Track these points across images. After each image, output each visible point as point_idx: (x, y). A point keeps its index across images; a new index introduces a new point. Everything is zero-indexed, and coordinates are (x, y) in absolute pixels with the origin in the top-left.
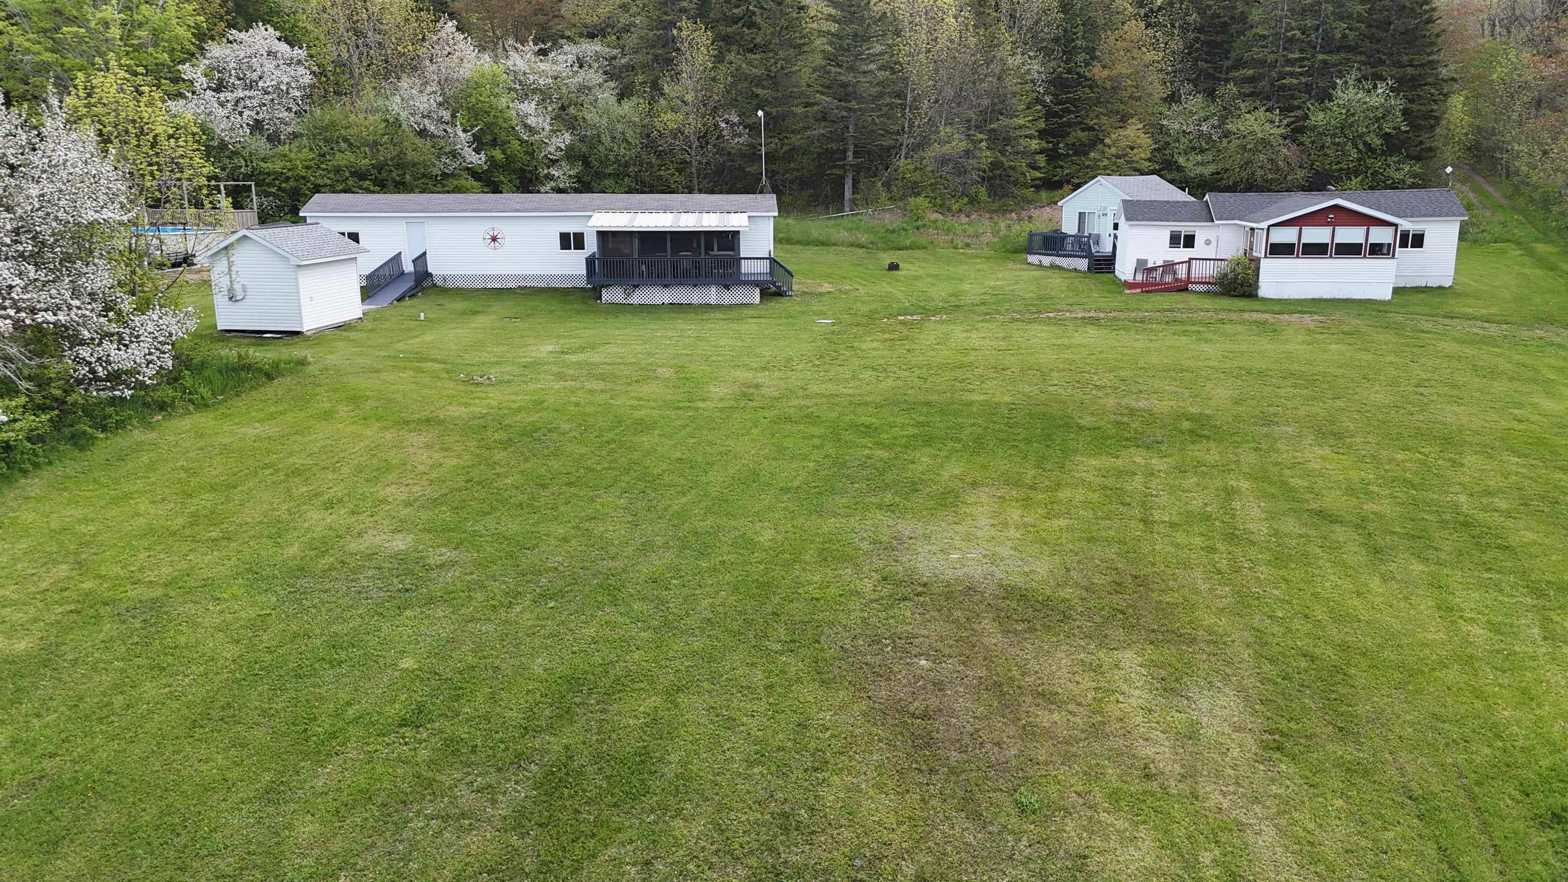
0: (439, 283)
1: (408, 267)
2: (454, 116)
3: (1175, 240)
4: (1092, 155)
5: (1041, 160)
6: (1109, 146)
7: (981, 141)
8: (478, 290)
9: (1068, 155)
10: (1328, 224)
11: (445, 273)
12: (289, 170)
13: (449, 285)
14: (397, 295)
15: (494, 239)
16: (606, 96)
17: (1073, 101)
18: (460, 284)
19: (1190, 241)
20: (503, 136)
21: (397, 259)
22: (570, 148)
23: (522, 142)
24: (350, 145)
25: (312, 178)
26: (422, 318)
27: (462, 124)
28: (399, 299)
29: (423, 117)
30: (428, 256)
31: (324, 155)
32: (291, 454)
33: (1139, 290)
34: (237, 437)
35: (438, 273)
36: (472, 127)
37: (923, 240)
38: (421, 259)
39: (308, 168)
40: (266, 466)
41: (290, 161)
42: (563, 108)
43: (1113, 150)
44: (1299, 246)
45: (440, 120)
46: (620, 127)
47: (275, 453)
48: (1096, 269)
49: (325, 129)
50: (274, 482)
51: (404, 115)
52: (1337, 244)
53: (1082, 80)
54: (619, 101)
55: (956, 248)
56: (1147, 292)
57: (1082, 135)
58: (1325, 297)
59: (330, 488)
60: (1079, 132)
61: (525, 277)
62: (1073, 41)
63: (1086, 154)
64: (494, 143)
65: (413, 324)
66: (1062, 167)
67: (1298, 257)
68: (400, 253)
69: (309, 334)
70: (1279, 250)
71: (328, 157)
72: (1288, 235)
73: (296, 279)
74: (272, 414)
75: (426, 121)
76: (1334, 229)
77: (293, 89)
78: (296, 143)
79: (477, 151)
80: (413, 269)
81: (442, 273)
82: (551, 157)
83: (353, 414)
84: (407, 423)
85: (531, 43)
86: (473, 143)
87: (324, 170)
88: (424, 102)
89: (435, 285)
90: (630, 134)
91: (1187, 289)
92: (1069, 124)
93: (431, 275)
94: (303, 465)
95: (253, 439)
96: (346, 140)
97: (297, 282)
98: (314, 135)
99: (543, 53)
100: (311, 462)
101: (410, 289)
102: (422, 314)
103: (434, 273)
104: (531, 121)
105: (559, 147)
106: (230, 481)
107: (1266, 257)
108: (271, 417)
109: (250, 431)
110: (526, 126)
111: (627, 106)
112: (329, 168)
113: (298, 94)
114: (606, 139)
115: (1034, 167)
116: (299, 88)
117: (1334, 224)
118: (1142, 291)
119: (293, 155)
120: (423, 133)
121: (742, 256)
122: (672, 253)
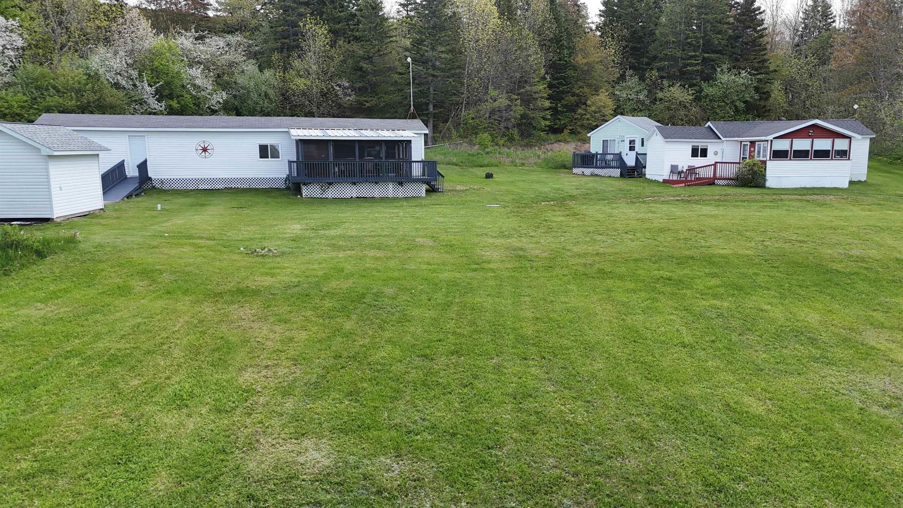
0: (157, 186)
1: (132, 171)
2: (140, 75)
3: (695, 153)
4: (580, 111)
5: (548, 114)
6: (590, 106)
7: (516, 100)
8: (191, 190)
9: (564, 112)
10: (809, 137)
11: (163, 177)
12: (6, 109)
13: (166, 187)
14: (126, 194)
15: (205, 150)
16: (251, 67)
17: (564, 78)
18: (175, 186)
19: (704, 153)
20: (178, 91)
21: (121, 166)
22: (226, 102)
23: (193, 97)
24: (58, 91)
25: (26, 115)
26: (159, 208)
27: (147, 80)
28: (129, 196)
29: (117, 74)
30: (148, 163)
31: (35, 99)
32: (98, 336)
33: (683, 185)
34: (20, 320)
35: (156, 177)
36: (155, 83)
37: (493, 161)
38: (143, 167)
39: (22, 107)
40: (70, 354)
41: (7, 102)
42: (219, 76)
43: (593, 108)
44: (791, 152)
45: (130, 78)
46: (264, 88)
47: (76, 337)
48: (628, 175)
49: (36, 80)
50: (89, 376)
51: (101, 71)
52: (814, 150)
53: (568, 65)
54: (261, 71)
55: (516, 166)
56: (689, 185)
57: (573, 99)
58: (807, 186)
59: (168, 378)
60: (570, 97)
61: (231, 180)
62: (561, 41)
63: (574, 111)
64: (170, 97)
65: (153, 213)
66: (559, 119)
67: (790, 159)
68: (124, 161)
69: (58, 220)
70: (779, 155)
71: (39, 99)
72: (783, 145)
73: (47, 169)
74: (54, 292)
75: (119, 77)
76: (813, 140)
77: (8, 49)
78: (11, 90)
79: (159, 100)
80: (137, 174)
81: (160, 177)
82: (213, 108)
83: (151, 288)
84: (220, 294)
85: (193, 30)
86: (156, 94)
87: (36, 109)
88: (117, 63)
89: (154, 187)
90: (271, 92)
91: (714, 184)
92: (563, 92)
93: (150, 179)
94: (119, 350)
95: (42, 321)
96: (54, 87)
97: (48, 172)
98: (27, 85)
99: (201, 38)
100: (128, 346)
101: (135, 190)
102: (159, 205)
103: (153, 177)
104: (198, 82)
105: (218, 102)
106: (25, 378)
107: (770, 160)
108: (54, 295)
109: (33, 312)
110: (194, 85)
111: (268, 73)
112: (40, 108)
113: (12, 53)
114: (254, 96)
115: (544, 119)
116: (13, 49)
117: (812, 137)
118: (685, 185)
119: (9, 98)
120: (117, 86)
121: (413, 160)
122: (359, 158)
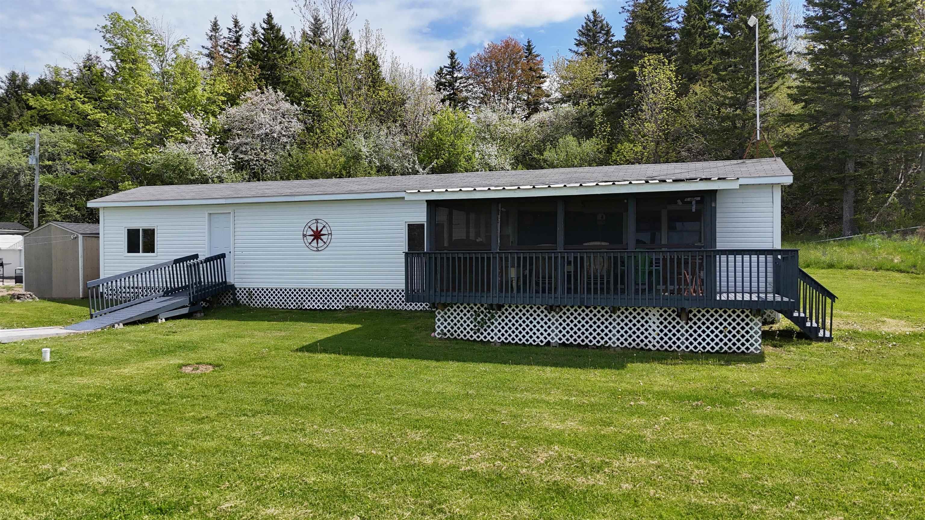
0: (243, 301)
2: (417, 155)
14: (134, 315)
15: (317, 235)
18: (268, 303)
28: (140, 322)
35: (239, 286)
61: (357, 293)
68: (196, 256)
81: (247, 286)
93: (232, 287)
101: (174, 307)
103: (235, 284)
104: (490, 161)
111: (587, 144)
121: (720, 246)
122: (566, 243)
